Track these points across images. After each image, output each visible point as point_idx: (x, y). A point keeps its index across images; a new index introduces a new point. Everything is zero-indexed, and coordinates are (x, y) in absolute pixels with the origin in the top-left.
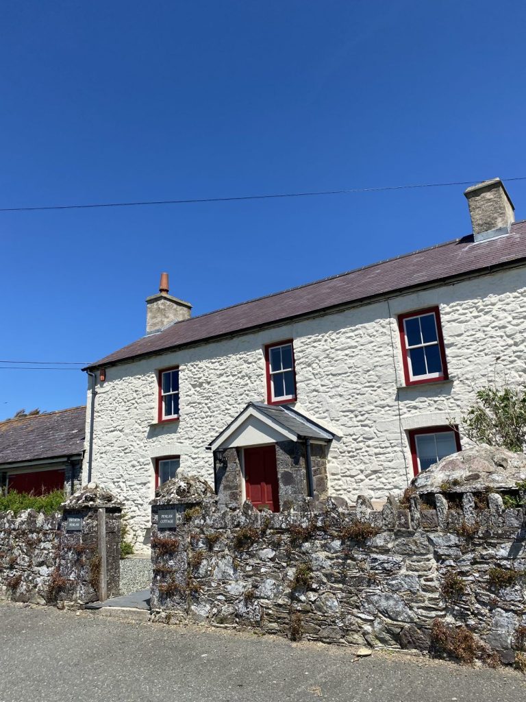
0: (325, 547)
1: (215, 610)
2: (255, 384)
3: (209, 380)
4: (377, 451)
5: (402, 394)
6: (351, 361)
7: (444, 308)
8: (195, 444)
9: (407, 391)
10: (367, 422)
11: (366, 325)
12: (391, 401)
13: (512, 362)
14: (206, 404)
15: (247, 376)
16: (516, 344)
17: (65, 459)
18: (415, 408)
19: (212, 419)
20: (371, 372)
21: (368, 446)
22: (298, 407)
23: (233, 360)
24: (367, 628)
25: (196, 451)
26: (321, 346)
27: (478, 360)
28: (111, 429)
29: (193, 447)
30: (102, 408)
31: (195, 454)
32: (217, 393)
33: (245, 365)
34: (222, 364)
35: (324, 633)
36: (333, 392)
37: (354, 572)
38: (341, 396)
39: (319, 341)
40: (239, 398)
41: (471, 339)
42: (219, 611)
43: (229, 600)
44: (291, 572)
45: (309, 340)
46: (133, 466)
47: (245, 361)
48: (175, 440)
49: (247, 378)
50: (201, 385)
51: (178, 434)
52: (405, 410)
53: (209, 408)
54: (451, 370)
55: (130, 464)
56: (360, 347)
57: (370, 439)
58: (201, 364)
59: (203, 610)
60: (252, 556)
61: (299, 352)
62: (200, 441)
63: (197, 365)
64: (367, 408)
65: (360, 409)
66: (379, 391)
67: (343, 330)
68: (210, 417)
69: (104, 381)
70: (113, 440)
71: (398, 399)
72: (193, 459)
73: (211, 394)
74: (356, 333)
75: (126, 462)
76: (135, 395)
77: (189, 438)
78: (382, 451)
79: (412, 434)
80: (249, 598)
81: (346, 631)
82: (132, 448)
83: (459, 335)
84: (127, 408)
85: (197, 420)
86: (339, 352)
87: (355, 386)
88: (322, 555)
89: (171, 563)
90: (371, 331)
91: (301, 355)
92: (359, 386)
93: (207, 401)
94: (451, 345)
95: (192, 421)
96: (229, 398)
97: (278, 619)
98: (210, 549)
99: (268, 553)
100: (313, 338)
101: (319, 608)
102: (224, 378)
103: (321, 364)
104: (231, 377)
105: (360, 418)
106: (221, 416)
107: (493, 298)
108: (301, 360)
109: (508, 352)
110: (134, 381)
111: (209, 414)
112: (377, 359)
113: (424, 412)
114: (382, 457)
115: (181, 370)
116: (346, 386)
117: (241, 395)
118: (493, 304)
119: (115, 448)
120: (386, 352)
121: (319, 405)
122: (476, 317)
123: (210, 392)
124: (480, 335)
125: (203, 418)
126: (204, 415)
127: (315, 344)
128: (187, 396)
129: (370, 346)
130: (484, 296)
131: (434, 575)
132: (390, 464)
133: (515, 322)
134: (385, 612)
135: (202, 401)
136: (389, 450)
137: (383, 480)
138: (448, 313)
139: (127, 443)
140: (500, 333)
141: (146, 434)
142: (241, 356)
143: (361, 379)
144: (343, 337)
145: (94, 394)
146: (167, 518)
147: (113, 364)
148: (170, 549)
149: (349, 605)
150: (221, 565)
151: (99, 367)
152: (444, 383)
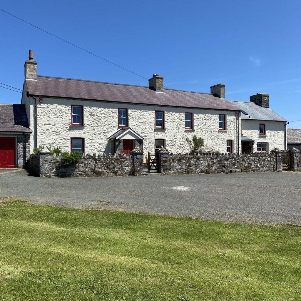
0: (193, 160)
1: (174, 172)
2: (115, 119)
3: (97, 114)
4: (149, 143)
6: (144, 120)
7: (166, 112)
8: (91, 135)
9: (156, 130)
10: (147, 136)
11: (149, 111)
12: (153, 131)
13: (176, 128)
14: (96, 122)
15: (112, 116)
16: (177, 124)
17: (22, 133)
18: (158, 134)
19: (98, 128)
20: (149, 124)
21: (147, 142)
23: (107, 110)
24: (198, 171)
25: (92, 137)
26: (137, 113)
27: (171, 126)
28: (47, 124)
29: (91, 136)
30: (41, 114)
31: (91, 138)
32: (101, 120)
33: (111, 113)
34: (103, 110)
35: (192, 173)
36: (139, 127)
37: (197, 164)
38: (141, 128)
39: (136, 112)
40: (109, 123)
41: (170, 121)
42: (175, 172)
43: (177, 169)
44: (188, 164)
45: (133, 111)
46: (61, 140)
47: (111, 112)
48: (82, 132)
49: (112, 117)
50: (93, 115)
51: (84, 131)
52: (155, 134)
53: (97, 124)
54: (166, 127)
55: (59, 139)
56: (146, 116)
57: (147, 140)
58: (94, 108)
59: (172, 172)
60: (181, 162)
61: (130, 113)
62: (94, 134)
63: (92, 108)
64: (147, 132)
65: (145, 132)
66: (150, 129)
67: (143, 111)
68: (98, 127)
69: (42, 103)
70: (49, 128)
71: (154, 131)
72: (91, 140)
73: (98, 119)
74: (146, 112)
75: (57, 138)
76: (60, 112)
77: (89, 133)
78: (150, 143)
79: (156, 140)
80: (180, 169)
81: (195, 172)
82: (60, 133)
83: (168, 119)
84: (57, 117)
85: (92, 127)
86: (141, 116)
87: (145, 126)
88: (193, 161)
89: (166, 164)
90: (150, 113)
91: (131, 114)
92: (146, 127)
93: (96, 121)
94: (166, 121)
95: (90, 127)
96: (105, 122)
97: (185, 172)
98: (173, 161)
99: (184, 161)
100: (134, 110)
101: (192, 169)
102: (103, 115)
103: (136, 118)
104: (106, 115)
105: (145, 135)
106: (102, 127)
107: (174, 113)
108: (131, 116)
109: (176, 125)
110: (60, 107)
111: (97, 126)
112: (151, 121)
113: (159, 135)
114: (150, 145)
115: (84, 108)
116: (142, 126)
117: (110, 122)
118: (174, 114)
119: (50, 132)
120: (152, 119)
121: (135, 129)
122: (171, 116)
123: (97, 118)
124: (171, 120)
125: (94, 127)
126: (95, 126)
127: (135, 112)
128: (87, 118)
129: (149, 117)
130: (173, 112)
131: (207, 163)
132: (151, 146)
133: (178, 119)
134: (201, 169)
135: (94, 121)
136: (151, 143)
137: (149, 150)
138: (166, 114)
139: (57, 131)
140: (175, 121)
141: (68, 129)
142: (110, 109)
143: (146, 125)
144: (143, 113)
145: (35, 107)
146: (165, 156)
147: (48, 97)
148: (166, 161)
149: (196, 168)
150: (175, 164)
151: (38, 96)
152: (163, 129)
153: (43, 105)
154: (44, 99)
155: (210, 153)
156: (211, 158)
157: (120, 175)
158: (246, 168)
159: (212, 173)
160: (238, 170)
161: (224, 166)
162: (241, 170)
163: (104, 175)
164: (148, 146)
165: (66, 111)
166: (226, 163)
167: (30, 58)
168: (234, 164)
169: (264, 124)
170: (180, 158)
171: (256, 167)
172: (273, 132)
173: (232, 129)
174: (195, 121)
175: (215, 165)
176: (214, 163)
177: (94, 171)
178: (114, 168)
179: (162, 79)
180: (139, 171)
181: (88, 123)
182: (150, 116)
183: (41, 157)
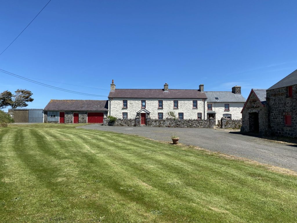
3: (133, 103)
5: (158, 109)
6: (153, 105)
7: (163, 101)
9: (159, 109)
10: (154, 111)
11: (155, 101)
12: (157, 109)
13: (169, 108)
15: (139, 104)
17: (105, 111)
20: (155, 106)
22: (146, 109)
23: (137, 101)
27: (166, 107)
28: (114, 108)
30: (112, 104)
31: (130, 113)
35: (161, 127)
36: (150, 108)
42: (153, 126)
46: (119, 113)
47: (139, 102)
48: (127, 110)
50: (131, 104)
52: (158, 111)
53: (133, 107)
54: (163, 107)
56: (154, 103)
62: (131, 111)
73: (133, 105)
76: (119, 103)
77: (129, 111)
79: (158, 113)
82: (119, 111)
83: (164, 104)
84: (118, 105)
96: (136, 106)
97: (158, 126)
101: (161, 125)
102: (135, 103)
103: (149, 104)
108: (147, 103)
113: (160, 111)
115: (128, 101)
116: (152, 107)
119: (115, 110)
121: (148, 109)
124: (166, 104)
125: (131, 108)
127: (149, 101)
128: (129, 105)
130: (167, 101)
131: (169, 123)
132: (156, 116)
133: (170, 104)
134: (166, 125)
135: (131, 106)
136: (156, 114)
139: (117, 110)
140: (168, 105)
141: (122, 109)
144: (152, 102)
145: (110, 102)
146: (149, 119)
147: (115, 98)
148: (149, 122)
149: (163, 125)
150: (154, 123)
151: (111, 98)
152: (162, 108)
153: (113, 101)
154: (113, 99)
155: (171, 119)
156: (171, 121)
157: (130, 126)
158: (190, 126)
159: (171, 127)
160: (186, 126)
161: (178, 125)
162: (187, 126)
163: (124, 126)
164: (154, 116)
165: (121, 103)
166: (179, 123)
167: (113, 83)
168: (183, 124)
169: (229, 104)
170: (156, 121)
171: (197, 125)
172: (235, 108)
173: (201, 107)
174: (179, 104)
175: (173, 124)
176: (172, 123)
177: (120, 124)
178: (128, 123)
179: (168, 85)
180: (138, 125)
181: (129, 107)
182: (156, 103)
183: (104, 119)
